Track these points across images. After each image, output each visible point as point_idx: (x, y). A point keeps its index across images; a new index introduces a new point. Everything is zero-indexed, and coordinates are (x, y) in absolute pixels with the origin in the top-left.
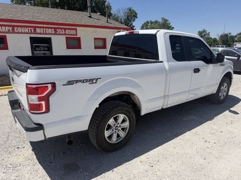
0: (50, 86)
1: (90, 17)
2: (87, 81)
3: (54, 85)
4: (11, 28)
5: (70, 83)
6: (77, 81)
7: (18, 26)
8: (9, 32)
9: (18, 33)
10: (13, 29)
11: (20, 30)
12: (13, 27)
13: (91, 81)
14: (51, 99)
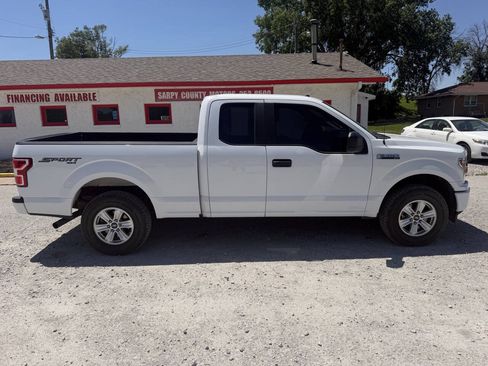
0: (27, 161)
1: (315, 62)
2: (64, 160)
3: (31, 160)
4: (176, 94)
5: (46, 160)
6: (53, 159)
7: (185, 90)
8: (174, 99)
9: (185, 100)
10: (179, 95)
11: (188, 95)
12: (180, 91)
13: (69, 160)
14: (29, 173)
